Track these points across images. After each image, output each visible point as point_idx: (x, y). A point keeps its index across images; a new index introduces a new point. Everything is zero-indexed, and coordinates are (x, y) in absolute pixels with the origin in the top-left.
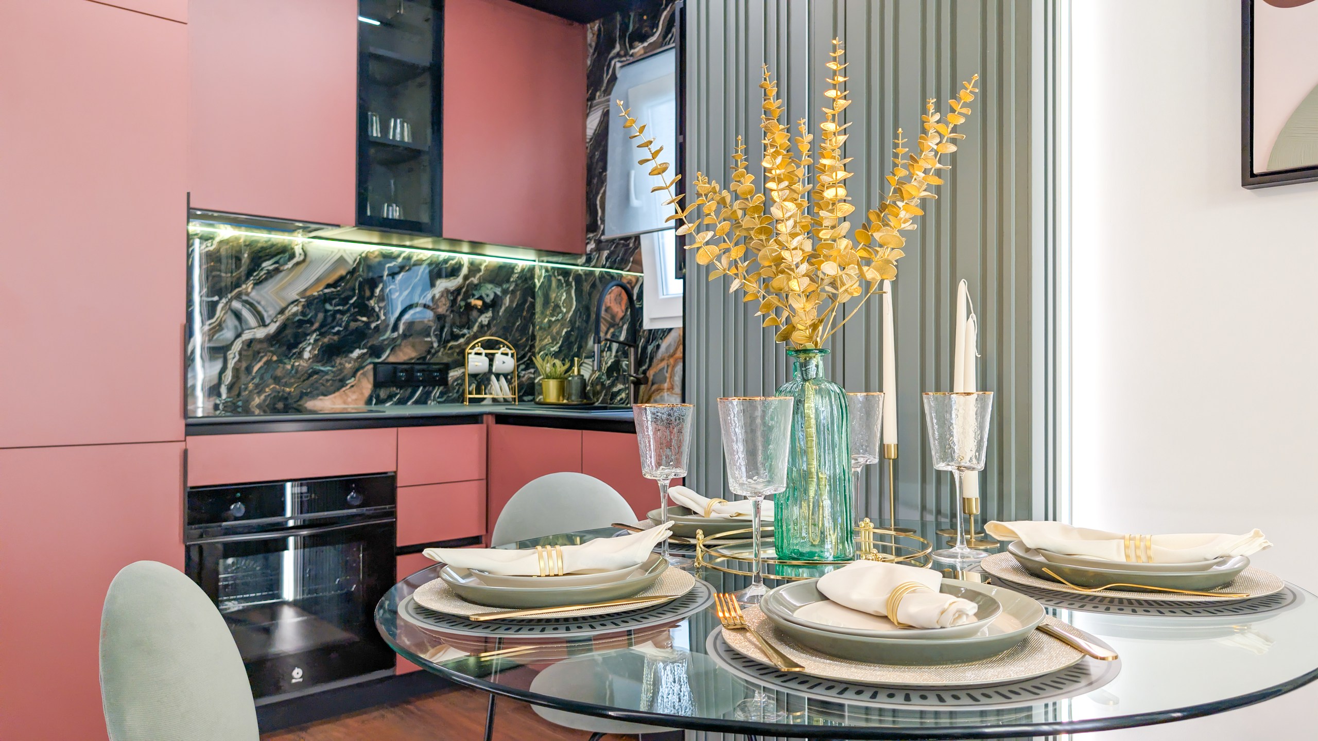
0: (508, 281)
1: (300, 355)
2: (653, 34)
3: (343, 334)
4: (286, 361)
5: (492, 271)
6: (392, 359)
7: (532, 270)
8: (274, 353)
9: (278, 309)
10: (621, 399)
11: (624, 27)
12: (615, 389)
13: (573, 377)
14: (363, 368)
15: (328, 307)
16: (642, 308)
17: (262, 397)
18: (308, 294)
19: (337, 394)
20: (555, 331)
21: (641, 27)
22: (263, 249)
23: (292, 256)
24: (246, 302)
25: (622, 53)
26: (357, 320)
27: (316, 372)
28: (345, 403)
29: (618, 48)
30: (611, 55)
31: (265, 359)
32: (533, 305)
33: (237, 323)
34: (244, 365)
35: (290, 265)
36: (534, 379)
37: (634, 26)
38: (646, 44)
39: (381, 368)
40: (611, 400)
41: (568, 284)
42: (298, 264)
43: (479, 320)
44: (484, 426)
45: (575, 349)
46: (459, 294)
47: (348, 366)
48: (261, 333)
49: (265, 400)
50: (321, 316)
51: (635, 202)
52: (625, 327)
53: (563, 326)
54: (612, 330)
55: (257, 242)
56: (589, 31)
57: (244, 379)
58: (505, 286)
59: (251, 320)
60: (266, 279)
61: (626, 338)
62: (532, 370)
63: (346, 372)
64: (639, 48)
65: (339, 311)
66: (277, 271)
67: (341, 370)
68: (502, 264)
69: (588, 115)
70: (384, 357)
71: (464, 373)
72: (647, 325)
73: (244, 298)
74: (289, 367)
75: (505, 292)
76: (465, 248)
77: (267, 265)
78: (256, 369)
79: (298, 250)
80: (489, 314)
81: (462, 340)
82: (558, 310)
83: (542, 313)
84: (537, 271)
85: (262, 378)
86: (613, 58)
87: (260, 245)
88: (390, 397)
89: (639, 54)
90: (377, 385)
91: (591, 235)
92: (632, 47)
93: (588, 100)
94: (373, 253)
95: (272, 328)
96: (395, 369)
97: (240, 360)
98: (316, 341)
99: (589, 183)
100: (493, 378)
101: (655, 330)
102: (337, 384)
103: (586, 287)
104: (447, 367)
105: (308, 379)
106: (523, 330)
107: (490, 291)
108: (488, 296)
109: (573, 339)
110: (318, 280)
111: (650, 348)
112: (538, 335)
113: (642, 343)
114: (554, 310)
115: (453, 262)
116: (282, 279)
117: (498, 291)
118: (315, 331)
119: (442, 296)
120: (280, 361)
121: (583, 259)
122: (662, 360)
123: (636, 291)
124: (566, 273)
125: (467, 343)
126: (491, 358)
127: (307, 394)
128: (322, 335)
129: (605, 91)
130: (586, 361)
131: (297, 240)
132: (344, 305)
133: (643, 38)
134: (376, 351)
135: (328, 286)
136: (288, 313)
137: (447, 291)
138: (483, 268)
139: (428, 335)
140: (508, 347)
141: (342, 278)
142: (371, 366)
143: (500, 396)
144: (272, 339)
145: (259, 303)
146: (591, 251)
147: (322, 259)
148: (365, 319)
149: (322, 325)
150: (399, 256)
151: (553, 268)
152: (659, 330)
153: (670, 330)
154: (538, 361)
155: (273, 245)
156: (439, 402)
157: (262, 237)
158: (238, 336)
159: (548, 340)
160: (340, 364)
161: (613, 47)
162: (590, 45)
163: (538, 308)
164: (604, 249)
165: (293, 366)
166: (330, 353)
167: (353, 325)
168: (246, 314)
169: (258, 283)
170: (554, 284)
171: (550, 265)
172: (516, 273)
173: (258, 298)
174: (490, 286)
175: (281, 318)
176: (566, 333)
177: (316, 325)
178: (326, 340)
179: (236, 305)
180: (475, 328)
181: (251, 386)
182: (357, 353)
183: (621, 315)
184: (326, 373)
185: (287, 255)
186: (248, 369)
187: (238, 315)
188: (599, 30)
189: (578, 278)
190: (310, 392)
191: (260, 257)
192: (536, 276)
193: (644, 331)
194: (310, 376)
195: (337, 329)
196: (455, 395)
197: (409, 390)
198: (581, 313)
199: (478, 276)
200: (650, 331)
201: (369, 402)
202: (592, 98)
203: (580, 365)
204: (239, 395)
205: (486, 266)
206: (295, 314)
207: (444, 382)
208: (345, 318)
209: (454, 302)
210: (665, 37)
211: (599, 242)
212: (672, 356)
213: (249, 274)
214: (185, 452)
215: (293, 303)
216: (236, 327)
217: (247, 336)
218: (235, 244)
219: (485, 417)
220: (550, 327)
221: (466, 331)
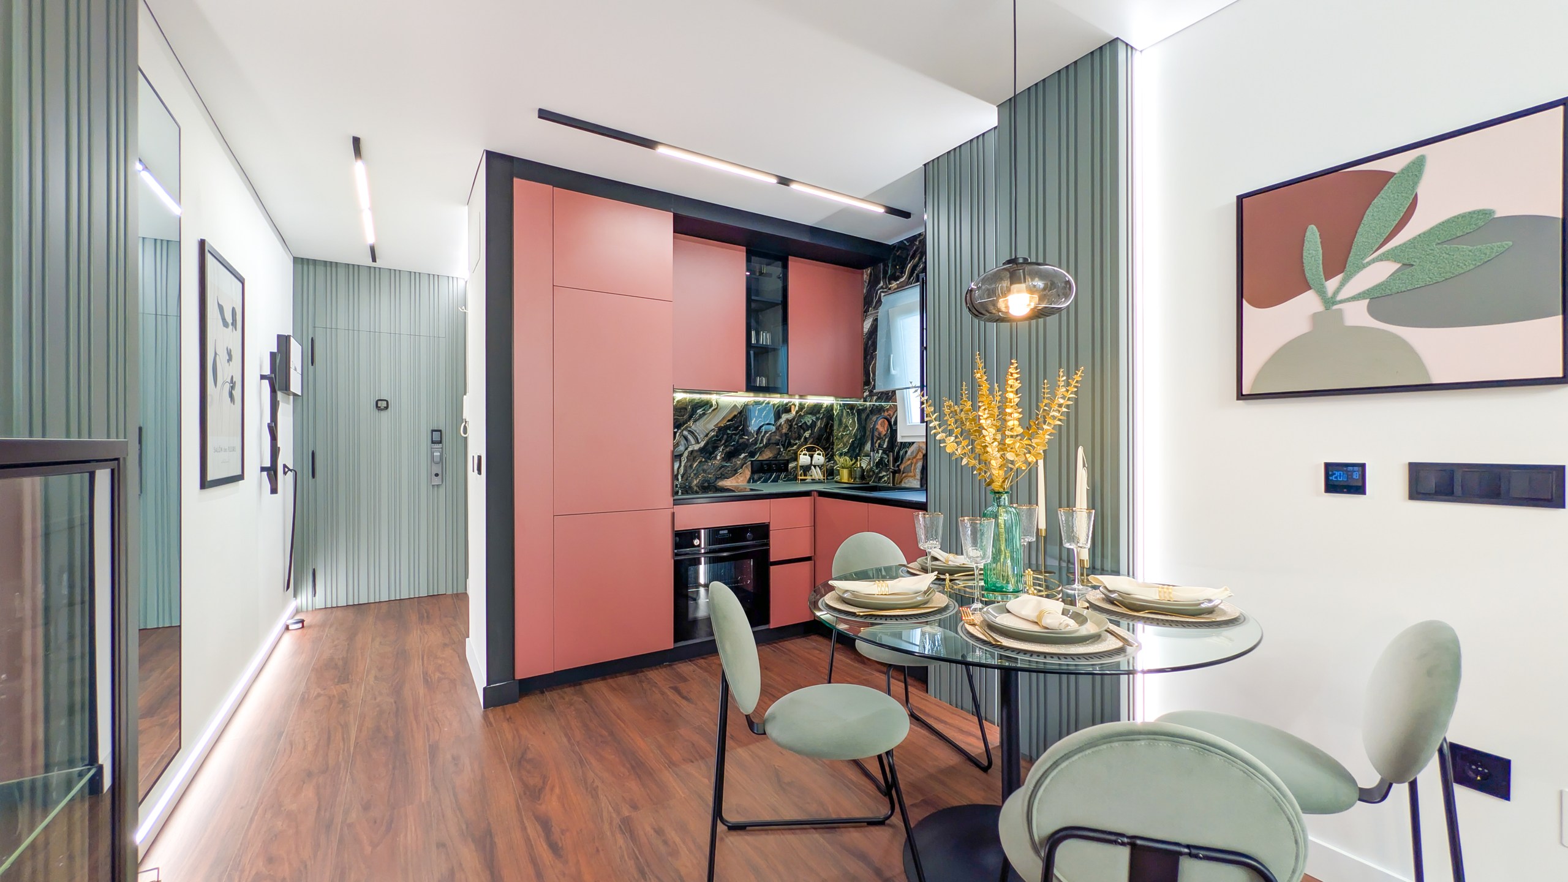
0: (819, 413)
1: (716, 457)
2: (902, 277)
3: (736, 445)
4: (709, 461)
5: (811, 408)
6: (760, 458)
7: (832, 406)
8: (703, 457)
9: (705, 434)
10: (885, 481)
11: (885, 272)
12: (881, 475)
13: (857, 468)
14: (746, 463)
15: (729, 432)
16: (897, 429)
17: (698, 480)
18: (719, 425)
19: (733, 478)
20: (845, 440)
21: (895, 272)
22: (697, 403)
23: (711, 406)
24: (689, 431)
25: (884, 287)
26: (743, 438)
27: (723, 467)
28: (737, 482)
29: (882, 284)
30: (877, 288)
31: (699, 461)
32: (832, 426)
33: (686, 442)
34: (689, 464)
35: (710, 411)
36: (834, 466)
37: (891, 272)
38: (898, 282)
39: (755, 463)
40: (879, 481)
41: (853, 414)
42: (714, 410)
43: (804, 435)
44: (812, 497)
45: (857, 451)
46: (794, 421)
47: (739, 462)
48: (697, 447)
49: (699, 482)
50: (725, 437)
51: (893, 372)
52: (887, 440)
53: (850, 438)
54: (879, 441)
55: (694, 399)
56: (865, 273)
57: (689, 471)
58: (818, 415)
59: (692, 441)
60: (699, 419)
61: (887, 446)
62: (832, 462)
63: (737, 466)
64: (894, 285)
65: (734, 433)
66: (704, 414)
67: (735, 465)
68: (816, 404)
69: (864, 321)
70: (756, 457)
71: (797, 465)
72: (899, 439)
73: (689, 429)
74: (710, 464)
75: (818, 419)
76: (797, 397)
77: (700, 411)
78: (694, 466)
79: (714, 403)
80: (810, 431)
81: (795, 447)
82: (847, 428)
83: (838, 430)
84: (835, 406)
85: (697, 470)
86: (879, 289)
87: (696, 401)
88: (759, 479)
89: (894, 288)
90: (753, 472)
91: (867, 387)
92: (890, 284)
93: (865, 312)
94: (750, 402)
95: (702, 444)
96: (762, 464)
97: (687, 462)
98: (723, 450)
99: (865, 358)
100: (812, 467)
101: (904, 442)
102: (734, 472)
103: (864, 414)
104: (788, 462)
105: (719, 470)
106: (828, 439)
107: (809, 419)
108: (808, 421)
109: (856, 445)
110: (723, 418)
111: (901, 453)
112: (836, 442)
113: (896, 450)
114: (844, 429)
115: (790, 404)
116: (707, 418)
117: (814, 418)
118: (722, 445)
119: (785, 423)
120: (706, 461)
121: (862, 400)
122: (909, 459)
123: (893, 420)
124: (852, 407)
125: (799, 448)
126: (812, 456)
127: (719, 478)
128: (726, 447)
129: (874, 308)
130: (863, 458)
131: (713, 398)
132: (736, 431)
133: (896, 279)
134: (752, 454)
135: (729, 421)
136: (709, 436)
137: (787, 421)
138: (805, 406)
139: (778, 445)
140: (821, 451)
141: (735, 416)
142: (750, 462)
143: (817, 478)
144: (701, 450)
145: (696, 431)
146: (867, 396)
147: (725, 407)
148: (746, 437)
149: (726, 442)
150: (763, 402)
151: (843, 404)
152: (906, 442)
153: (913, 443)
154: (837, 458)
155: (702, 401)
156: (784, 481)
157: (697, 397)
158: (686, 449)
159: (841, 445)
160: (735, 462)
161: (880, 283)
162: (866, 282)
163: (835, 427)
165: (712, 463)
166: (729, 456)
167: (741, 441)
168: (690, 437)
169: (695, 421)
170: (845, 414)
171: (841, 402)
172: (824, 408)
173: (695, 429)
174: (810, 416)
175: (706, 439)
176: (852, 441)
177: (723, 442)
178: (728, 449)
179: (685, 433)
180: (802, 440)
181: (692, 475)
182: (743, 455)
183: (884, 433)
184: (728, 467)
185: (709, 406)
186: (691, 466)
187: (686, 439)
188: (871, 273)
189: (860, 412)
190: (721, 477)
191: (696, 408)
192: (834, 410)
193: (898, 442)
194: (720, 468)
195: (733, 443)
196: (792, 477)
197: (769, 474)
198: (860, 431)
199: (804, 410)
200: (901, 443)
201: (749, 482)
202: (866, 311)
203: (860, 460)
204: (687, 479)
205: (807, 405)
206: (713, 436)
207: (786, 469)
208: (737, 437)
209: (791, 426)
210: (909, 278)
211: (871, 392)
212: (915, 458)
213: (690, 417)
214: (673, 514)
215: (711, 430)
216: (685, 444)
217: (690, 449)
218: (684, 401)
219: (813, 493)
220: (842, 438)
221: (797, 441)
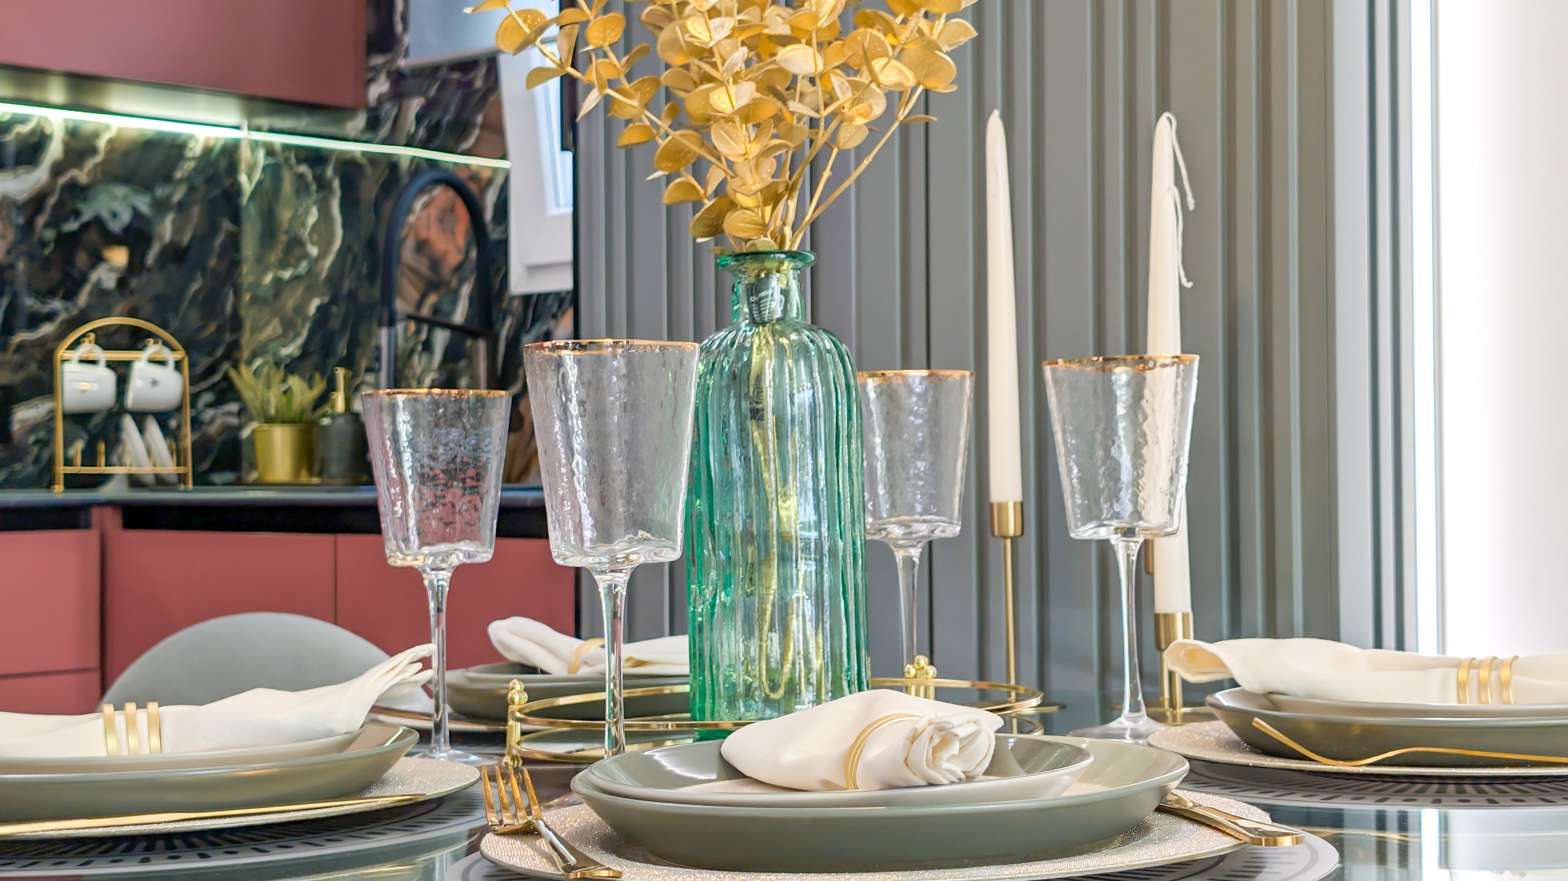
0: (167, 178)
5: (127, 152)
7: (231, 151)
13: (334, 417)
16: (504, 241)
20: (288, 305)
32: (234, 242)
36: (240, 427)
41: (323, 185)
43: (94, 277)
45: (342, 349)
52: (466, 290)
53: (310, 292)
54: (432, 299)
58: (160, 192)
61: (469, 318)
62: (234, 407)
68: (151, 135)
71: (52, 412)
72: (520, 283)
75: (161, 206)
76: (56, 92)
81: (47, 329)
82: (297, 251)
83: (260, 260)
84: (244, 151)
91: (378, 60)
100: (129, 423)
101: (539, 295)
103: (369, 190)
106: (210, 302)
107: (122, 205)
108: (115, 215)
109: (334, 323)
111: (528, 341)
112: (249, 315)
113: (505, 330)
114: (287, 254)
115: (24, 129)
121: (360, 121)
123: (490, 199)
124: (316, 158)
125: (62, 335)
126: (122, 372)
138: (102, 143)
140: (166, 344)
143: (146, 470)
146: (381, 99)
151: (286, 147)
152: (547, 295)
154: (246, 379)
159: (273, 328)
163: (248, 247)
164: (409, 95)
170: (288, 185)
171: (278, 140)
172: (189, 159)
174: (120, 191)
176: (320, 309)
183: (454, 258)
189: (349, 168)
192: (243, 167)
193: (514, 298)
196: (31, 469)
198: (355, 258)
200: (527, 298)
203: (352, 390)
205: (111, 141)
211: (398, 77)
220: (277, 295)
221: (56, 304)
